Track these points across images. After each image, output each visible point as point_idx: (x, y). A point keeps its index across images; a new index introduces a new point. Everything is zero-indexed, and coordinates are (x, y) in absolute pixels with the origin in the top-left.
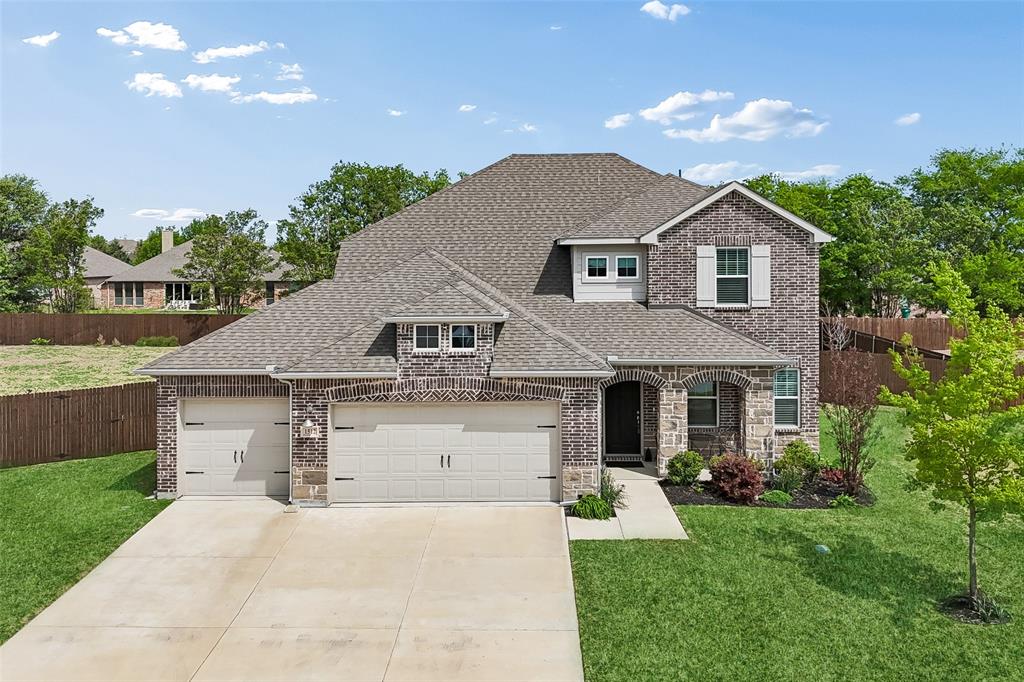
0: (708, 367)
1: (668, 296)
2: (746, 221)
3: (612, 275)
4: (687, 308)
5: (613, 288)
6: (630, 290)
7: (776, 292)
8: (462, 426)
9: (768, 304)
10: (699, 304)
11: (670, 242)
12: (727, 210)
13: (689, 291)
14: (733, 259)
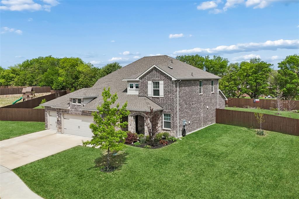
0: (137, 111)
1: (143, 94)
2: (158, 75)
3: (134, 88)
4: (146, 97)
5: (135, 91)
6: (138, 92)
7: (165, 93)
8: (81, 120)
9: (163, 96)
10: (149, 96)
11: (143, 80)
12: (154, 72)
13: (146, 92)
14: (156, 84)
